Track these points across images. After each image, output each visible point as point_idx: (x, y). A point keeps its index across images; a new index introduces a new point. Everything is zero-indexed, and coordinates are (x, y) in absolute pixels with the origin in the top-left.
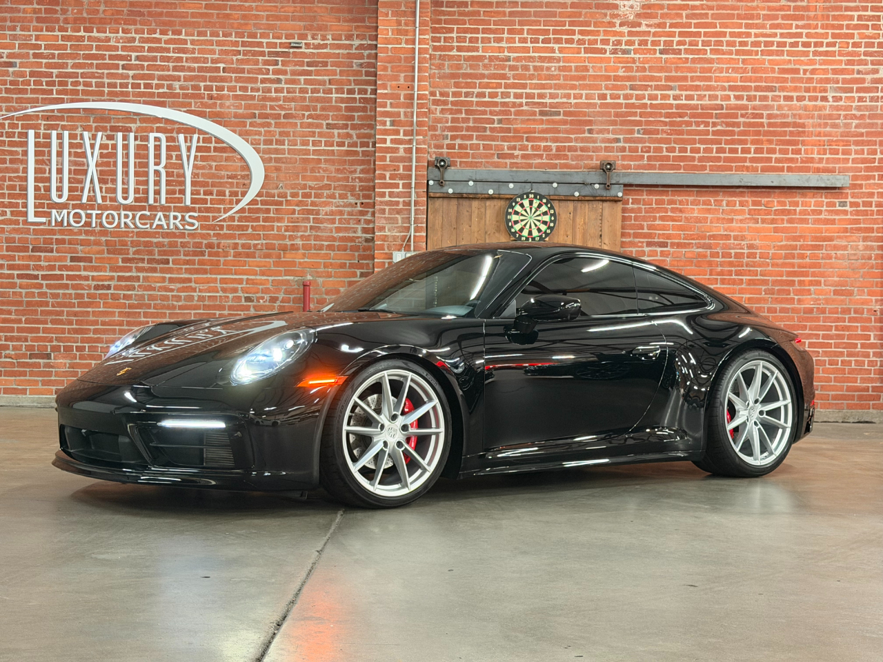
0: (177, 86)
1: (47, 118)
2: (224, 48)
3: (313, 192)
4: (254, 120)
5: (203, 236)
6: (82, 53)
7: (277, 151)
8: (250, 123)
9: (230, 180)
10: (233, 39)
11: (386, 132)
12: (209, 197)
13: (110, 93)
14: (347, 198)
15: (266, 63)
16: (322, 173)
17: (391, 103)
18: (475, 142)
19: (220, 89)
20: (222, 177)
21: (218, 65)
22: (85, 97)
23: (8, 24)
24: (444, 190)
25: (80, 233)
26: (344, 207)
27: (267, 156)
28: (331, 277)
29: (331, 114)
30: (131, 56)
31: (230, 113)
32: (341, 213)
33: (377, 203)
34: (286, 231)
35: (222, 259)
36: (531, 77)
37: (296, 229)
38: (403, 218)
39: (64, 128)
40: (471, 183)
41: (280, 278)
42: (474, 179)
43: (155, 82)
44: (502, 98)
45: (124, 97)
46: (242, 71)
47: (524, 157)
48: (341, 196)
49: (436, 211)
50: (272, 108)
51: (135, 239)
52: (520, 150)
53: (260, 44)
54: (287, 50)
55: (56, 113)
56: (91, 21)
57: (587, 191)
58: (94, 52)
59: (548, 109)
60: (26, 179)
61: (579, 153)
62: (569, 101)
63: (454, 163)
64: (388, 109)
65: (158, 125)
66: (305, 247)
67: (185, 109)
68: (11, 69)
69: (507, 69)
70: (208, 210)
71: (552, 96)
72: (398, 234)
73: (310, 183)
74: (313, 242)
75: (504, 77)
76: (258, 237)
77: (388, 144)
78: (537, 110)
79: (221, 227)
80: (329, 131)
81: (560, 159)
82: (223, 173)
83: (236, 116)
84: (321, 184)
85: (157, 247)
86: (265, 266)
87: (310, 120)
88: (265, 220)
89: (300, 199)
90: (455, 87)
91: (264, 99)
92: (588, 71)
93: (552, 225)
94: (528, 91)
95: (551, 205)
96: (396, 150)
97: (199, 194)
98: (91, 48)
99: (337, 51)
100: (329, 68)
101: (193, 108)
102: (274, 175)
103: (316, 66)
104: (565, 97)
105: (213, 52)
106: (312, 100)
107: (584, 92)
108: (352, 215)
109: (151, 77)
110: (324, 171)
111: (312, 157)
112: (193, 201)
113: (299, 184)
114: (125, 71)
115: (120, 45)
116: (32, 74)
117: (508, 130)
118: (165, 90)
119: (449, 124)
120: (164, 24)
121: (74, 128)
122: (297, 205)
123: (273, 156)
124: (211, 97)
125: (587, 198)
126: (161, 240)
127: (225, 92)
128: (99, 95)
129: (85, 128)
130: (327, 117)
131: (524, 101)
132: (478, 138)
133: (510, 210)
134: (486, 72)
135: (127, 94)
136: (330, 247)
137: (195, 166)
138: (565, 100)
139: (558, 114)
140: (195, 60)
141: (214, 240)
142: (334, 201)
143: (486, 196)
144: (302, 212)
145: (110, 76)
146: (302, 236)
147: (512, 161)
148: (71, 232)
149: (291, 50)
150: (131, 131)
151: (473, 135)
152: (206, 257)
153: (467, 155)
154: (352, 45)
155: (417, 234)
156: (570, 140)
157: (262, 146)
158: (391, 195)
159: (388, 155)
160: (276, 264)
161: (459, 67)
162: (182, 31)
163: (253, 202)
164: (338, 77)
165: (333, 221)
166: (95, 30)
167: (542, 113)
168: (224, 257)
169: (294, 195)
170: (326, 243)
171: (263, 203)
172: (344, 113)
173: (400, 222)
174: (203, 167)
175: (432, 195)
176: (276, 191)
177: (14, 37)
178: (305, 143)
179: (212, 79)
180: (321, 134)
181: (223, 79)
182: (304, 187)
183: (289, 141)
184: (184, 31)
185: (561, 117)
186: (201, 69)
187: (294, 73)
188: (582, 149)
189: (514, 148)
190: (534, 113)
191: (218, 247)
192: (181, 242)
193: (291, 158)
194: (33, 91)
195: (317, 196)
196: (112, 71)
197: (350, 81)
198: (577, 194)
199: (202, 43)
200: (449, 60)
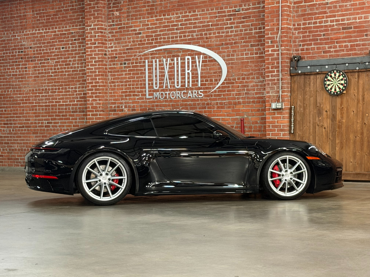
0: (195, 35)
1: (152, 54)
2: (211, 16)
3: (246, 77)
4: (223, 46)
5: (206, 100)
6: (162, 25)
7: (232, 59)
8: (222, 48)
9: (214, 74)
10: (215, 11)
11: (269, 47)
12: (207, 83)
13: (172, 41)
14: (259, 79)
15: (227, 20)
16: (249, 68)
17: (271, 33)
18: (313, 46)
19: (210, 34)
20: (211, 73)
21: (209, 24)
22: (164, 44)
23: (139, 17)
24: (297, 72)
25: (163, 102)
26: (258, 83)
27: (228, 62)
28: (254, 116)
29: (252, 40)
30: (178, 24)
31: (214, 44)
32: (257, 86)
33: (266, 80)
34: (236, 95)
35: (212, 110)
36: (338, 11)
37: (239, 94)
38: (277, 87)
39: (157, 58)
40: (309, 67)
41: (234, 117)
42: (311, 65)
43: (187, 34)
44: (325, 23)
45: (176, 42)
46: (218, 25)
47: (335, 51)
48: (258, 78)
49: (294, 82)
50: (229, 40)
51: (182, 103)
52: (333, 48)
53: (224, 12)
54: (235, 13)
55: (154, 52)
56: (165, 11)
57: (362, 66)
58: (166, 24)
59: (346, 26)
60: (145, 80)
61: (361, 47)
62: (356, 21)
63: (304, 58)
64: (270, 36)
65: (188, 53)
66: (244, 102)
67: (198, 45)
68: (140, 35)
69: (327, 9)
70: (207, 88)
71: (348, 19)
72: (275, 95)
73: (245, 73)
74: (246, 100)
75: (325, 13)
76: (225, 99)
77: (270, 52)
78: (341, 27)
79: (212, 96)
80: (251, 48)
81: (352, 51)
82: (212, 71)
83: (216, 45)
84: (249, 73)
85: (189, 106)
86: (228, 112)
87: (244, 44)
88: (228, 91)
89: (241, 80)
90: (304, 20)
91: (227, 36)
92: (365, 4)
93: (345, 85)
94: (336, 18)
95: (345, 75)
96: (273, 55)
97: (203, 82)
98: (165, 23)
99: (254, 10)
100: (251, 19)
101: (201, 44)
102: (231, 70)
103: (246, 19)
104: (354, 19)
105: (207, 18)
106: (245, 34)
107: (363, 16)
108: (262, 86)
109: (185, 32)
110: (250, 67)
111: (245, 61)
112: (202, 85)
113: (240, 74)
114: (177, 31)
115: (175, 20)
116: (147, 36)
117: (328, 39)
118: (191, 37)
119: (302, 39)
120: (190, 8)
121: (160, 57)
122: (240, 83)
123: (230, 62)
124: (207, 38)
125: (363, 70)
126: (190, 103)
127: (212, 35)
128: (168, 43)
129: (164, 57)
130: (250, 42)
131: (335, 23)
132: (315, 44)
133: (326, 79)
134: (317, 11)
135: (177, 41)
136: (253, 102)
137: (202, 69)
138: (354, 21)
139: (351, 28)
140: (201, 22)
141: (209, 102)
142: (254, 80)
143: (316, 73)
144: (242, 86)
145: (172, 34)
146: (242, 97)
147: (330, 54)
148: (160, 102)
149: (237, 13)
150: (179, 56)
151: (312, 43)
152: (207, 109)
153: (310, 53)
154: (260, 7)
155: (283, 94)
156: (357, 41)
157: (226, 58)
158: (272, 76)
159: (270, 57)
160: (233, 111)
161: (305, 10)
162: (196, 10)
163: (223, 83)
164: (255, 22)
165: (254, 90)
166: (166, 15)
167: (343, 29)
168: (213, 109)
169: (239, 79)
170: (252, 100)
171: (227, 83)
172: (257, 39)
173: (276, 88)
174: (204, 70)
175: (292, 74)
176: (232, 78)
177: (140, 22)
178: (242, 55)
179: (207, 30)
180: (248, 50)
181: (211, 30)
182: (243, 75)
183: (236, 54)
184: (197, 10)
185: (353, 29)
186: (203, 26)
187: (238, 23)
188: (363, 45)
189: (331, 47)
190: (339, 29)
191: (211, 105)
192: (198, 103)
193: (237, 62)
194: (147, 44)
195: (248, 79)
196: (173, 32)
197: (259, 23)
198: (357, 68)
199: (203, 14)
200: (301, 8)
